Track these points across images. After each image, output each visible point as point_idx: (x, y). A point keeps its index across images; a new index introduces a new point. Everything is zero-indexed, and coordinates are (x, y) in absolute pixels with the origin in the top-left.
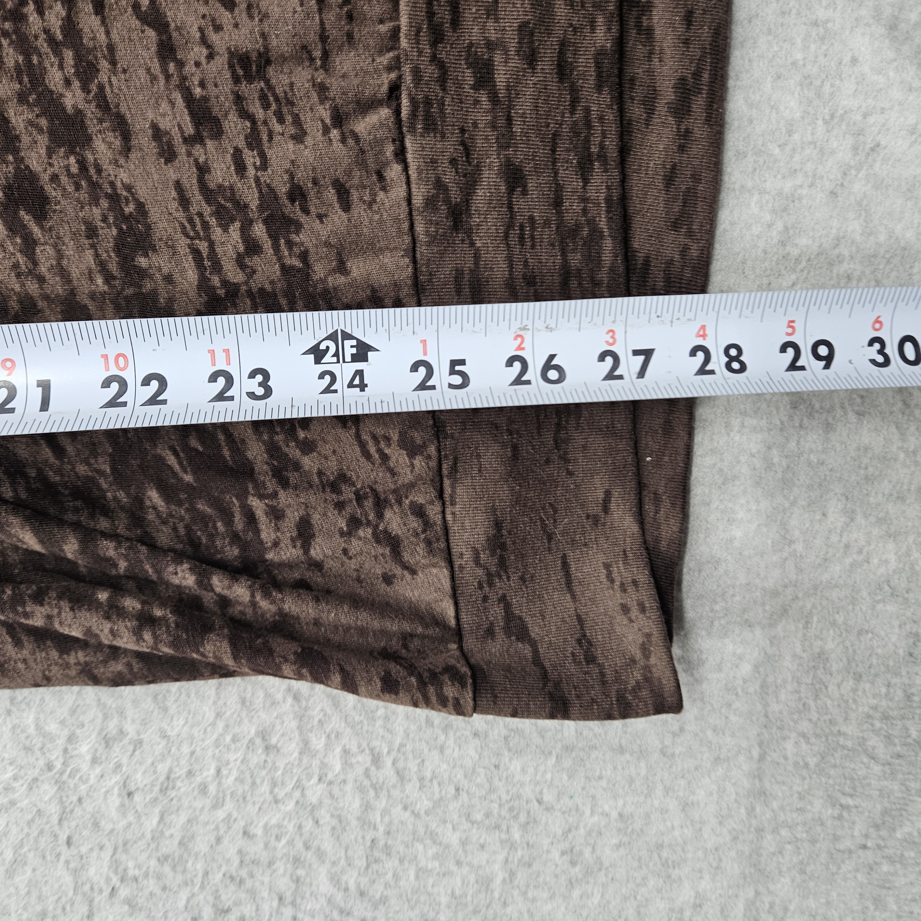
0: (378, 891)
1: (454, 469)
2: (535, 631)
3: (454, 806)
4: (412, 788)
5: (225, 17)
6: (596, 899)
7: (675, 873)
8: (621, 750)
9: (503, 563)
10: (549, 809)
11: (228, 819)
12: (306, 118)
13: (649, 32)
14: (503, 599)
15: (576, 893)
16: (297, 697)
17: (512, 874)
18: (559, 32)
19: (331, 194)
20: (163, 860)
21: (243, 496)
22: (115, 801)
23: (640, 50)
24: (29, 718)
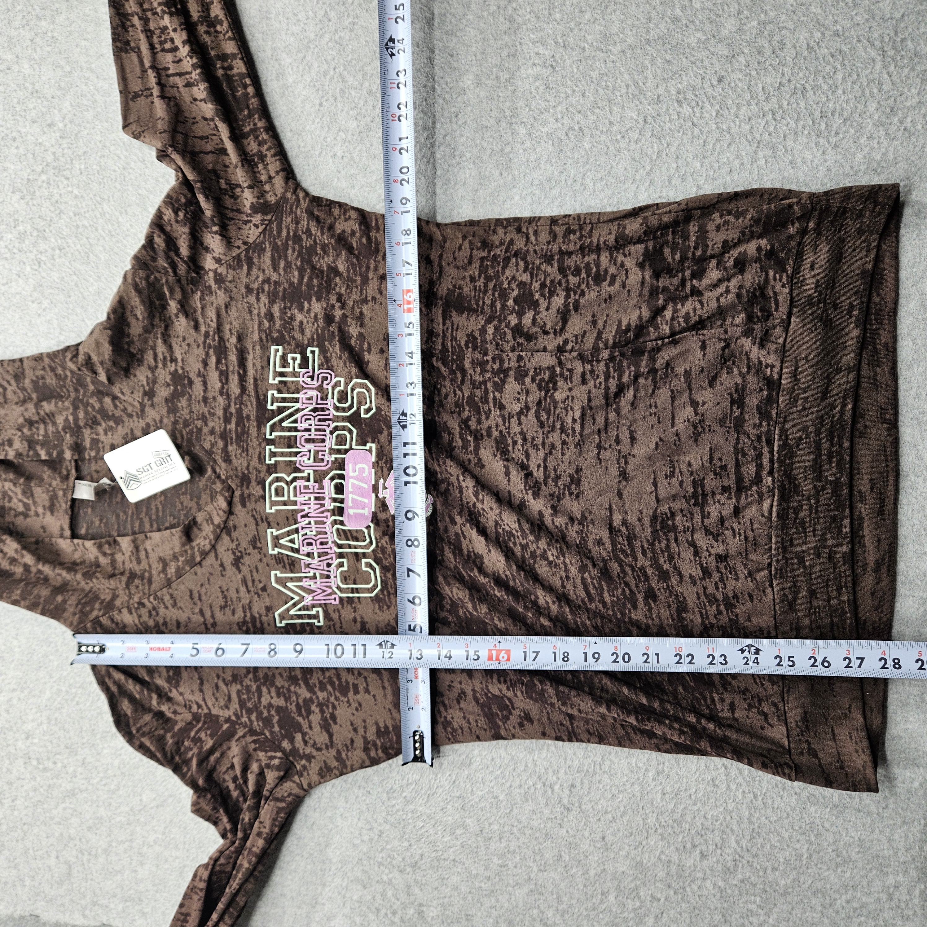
0: (754, 850)
1: (789, 691)
2: (820, 755)
3: (786, 822)
4: (769, 811)
5: (715, 544)
6: (848, 874)
7: (885, 870)
8: (860, 811)
9: (807, 727)
10: (827, 830)
11: (698, 810)
12: (740, 573)
13: (864, 545)
14: (807, 741)
15: (839, 870)
16: (726, 768)
17: (811, 855)
18: (829, 546)
19: (747, 597)
20: (674, 821)
21: (711, 692)
22: (659, 795)
23: (860, 551)
24: (634, 761)
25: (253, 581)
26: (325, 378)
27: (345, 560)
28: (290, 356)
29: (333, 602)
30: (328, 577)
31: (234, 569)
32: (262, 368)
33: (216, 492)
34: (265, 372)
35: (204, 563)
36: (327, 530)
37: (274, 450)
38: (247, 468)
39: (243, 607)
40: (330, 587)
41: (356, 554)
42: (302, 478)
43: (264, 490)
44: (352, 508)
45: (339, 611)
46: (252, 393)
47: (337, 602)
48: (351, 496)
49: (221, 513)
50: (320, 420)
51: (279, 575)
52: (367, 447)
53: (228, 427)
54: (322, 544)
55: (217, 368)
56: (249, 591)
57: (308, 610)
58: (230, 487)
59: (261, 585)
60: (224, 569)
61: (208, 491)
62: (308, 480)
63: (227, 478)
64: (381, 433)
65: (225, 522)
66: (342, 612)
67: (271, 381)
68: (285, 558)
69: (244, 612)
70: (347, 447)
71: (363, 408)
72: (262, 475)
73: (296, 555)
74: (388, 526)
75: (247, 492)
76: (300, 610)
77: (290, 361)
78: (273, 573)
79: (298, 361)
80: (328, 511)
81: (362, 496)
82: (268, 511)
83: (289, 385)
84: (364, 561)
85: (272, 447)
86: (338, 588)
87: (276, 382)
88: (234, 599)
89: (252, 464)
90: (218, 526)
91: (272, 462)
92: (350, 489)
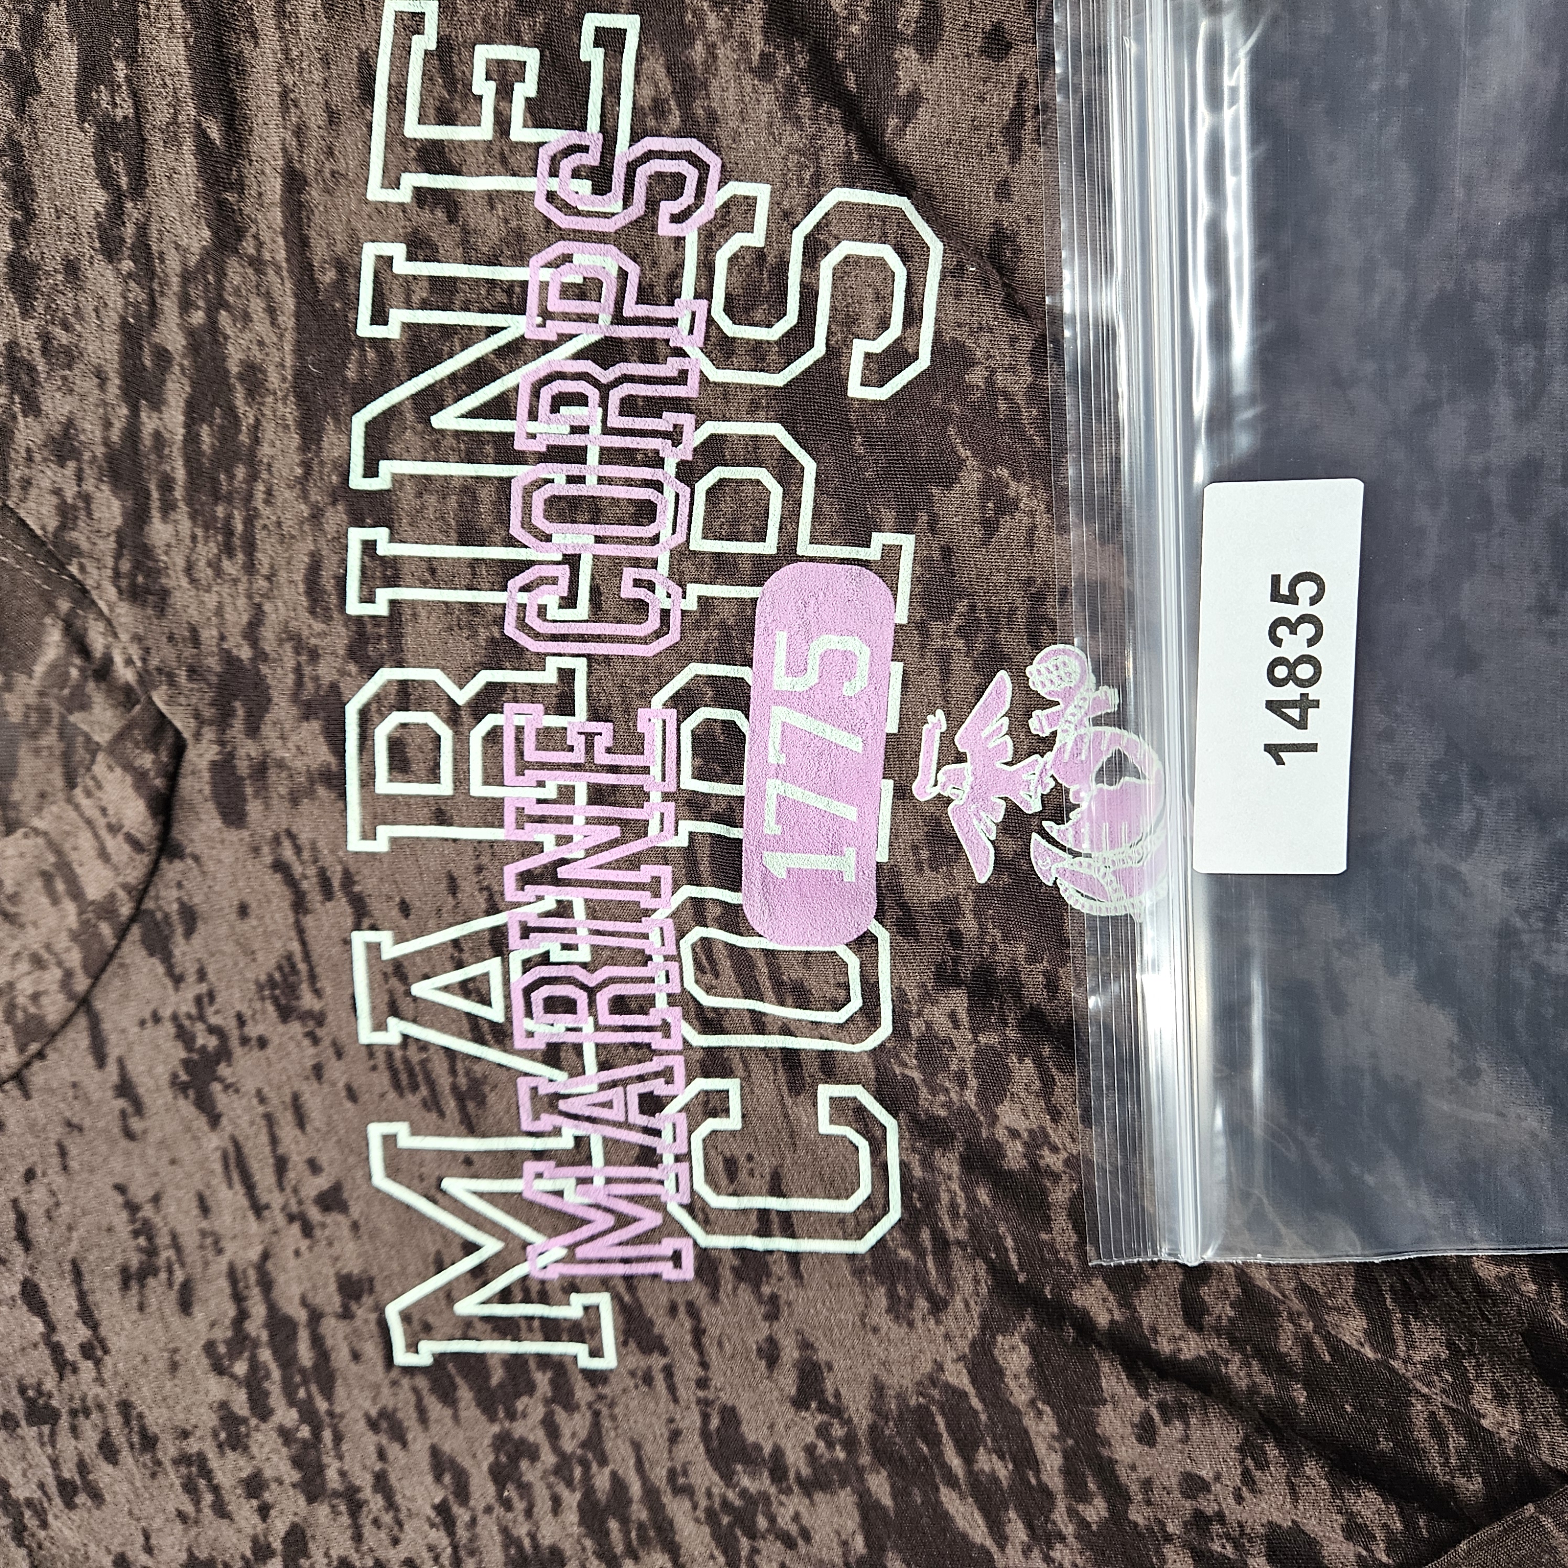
25: (281, 1165)
26: (674, 185)
27: (732, 1086)
28: (483, 54)
29: (667, 1271)
30: (649, 1157)
31: (186, 1107)
32: (333, 117)
33: (93, 749)
34: (348, 141)
35: (38, 1076)
36: (653, 945)
37: (385, 548)
38: (252, 632)
39: (233, 1275)
40: (656, 1204)
41: (790, 1057)
42: (532, 692)
43: (340, 752)
44: (779, 844)
45: (693, 1311)
46: (276, 249)
47: (688, 1271)
48: (774, 787)
49: (117, 846)
50: (629, 406)
51: (406, 1140)
52: (873, 553)
53: (149, 423)
54: (620, 1005)
55: (85, 107)
56: (258, 1209)
57: (544, 1298)
58: (162, 723)
59: (322, 1183)
60: (138, 1107)
61: (50, 739)
62: (565, 706)
63: (145, 678)
64: (948, 480)
65: (140, 893)
66: (711, 1316)
67: (376, 192)
68: (440, 1068)
69: (238, 1298)
70: (769, 547)
71: (860, 348)
72: (326, 671)
73: (492, 1054)
74: (955, 938)
75: (248, 749)
76: (505, 1296)
77: (484, 88)
78: (376, 1131)
79: (526, 89)
80: (662, 855)
81: (832, 790)
82: (355, 843)
83: (475, 216)
84: (826, 1092)
85: (380, 535)
86: (695, 1207)
87: (404, 195)
88: (190, 1241)
89: (275, 614)
90: (106, 909)
91: (380, 608)
92: (774, 757)
